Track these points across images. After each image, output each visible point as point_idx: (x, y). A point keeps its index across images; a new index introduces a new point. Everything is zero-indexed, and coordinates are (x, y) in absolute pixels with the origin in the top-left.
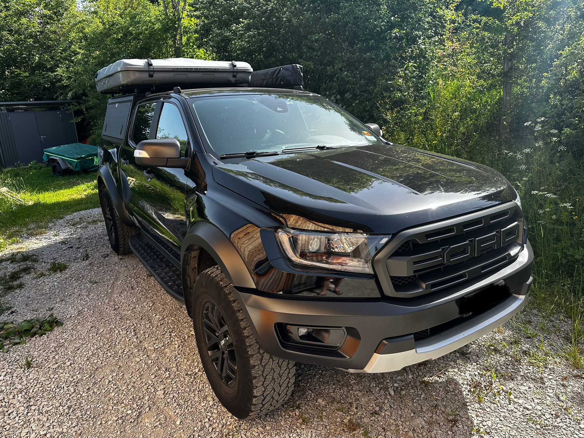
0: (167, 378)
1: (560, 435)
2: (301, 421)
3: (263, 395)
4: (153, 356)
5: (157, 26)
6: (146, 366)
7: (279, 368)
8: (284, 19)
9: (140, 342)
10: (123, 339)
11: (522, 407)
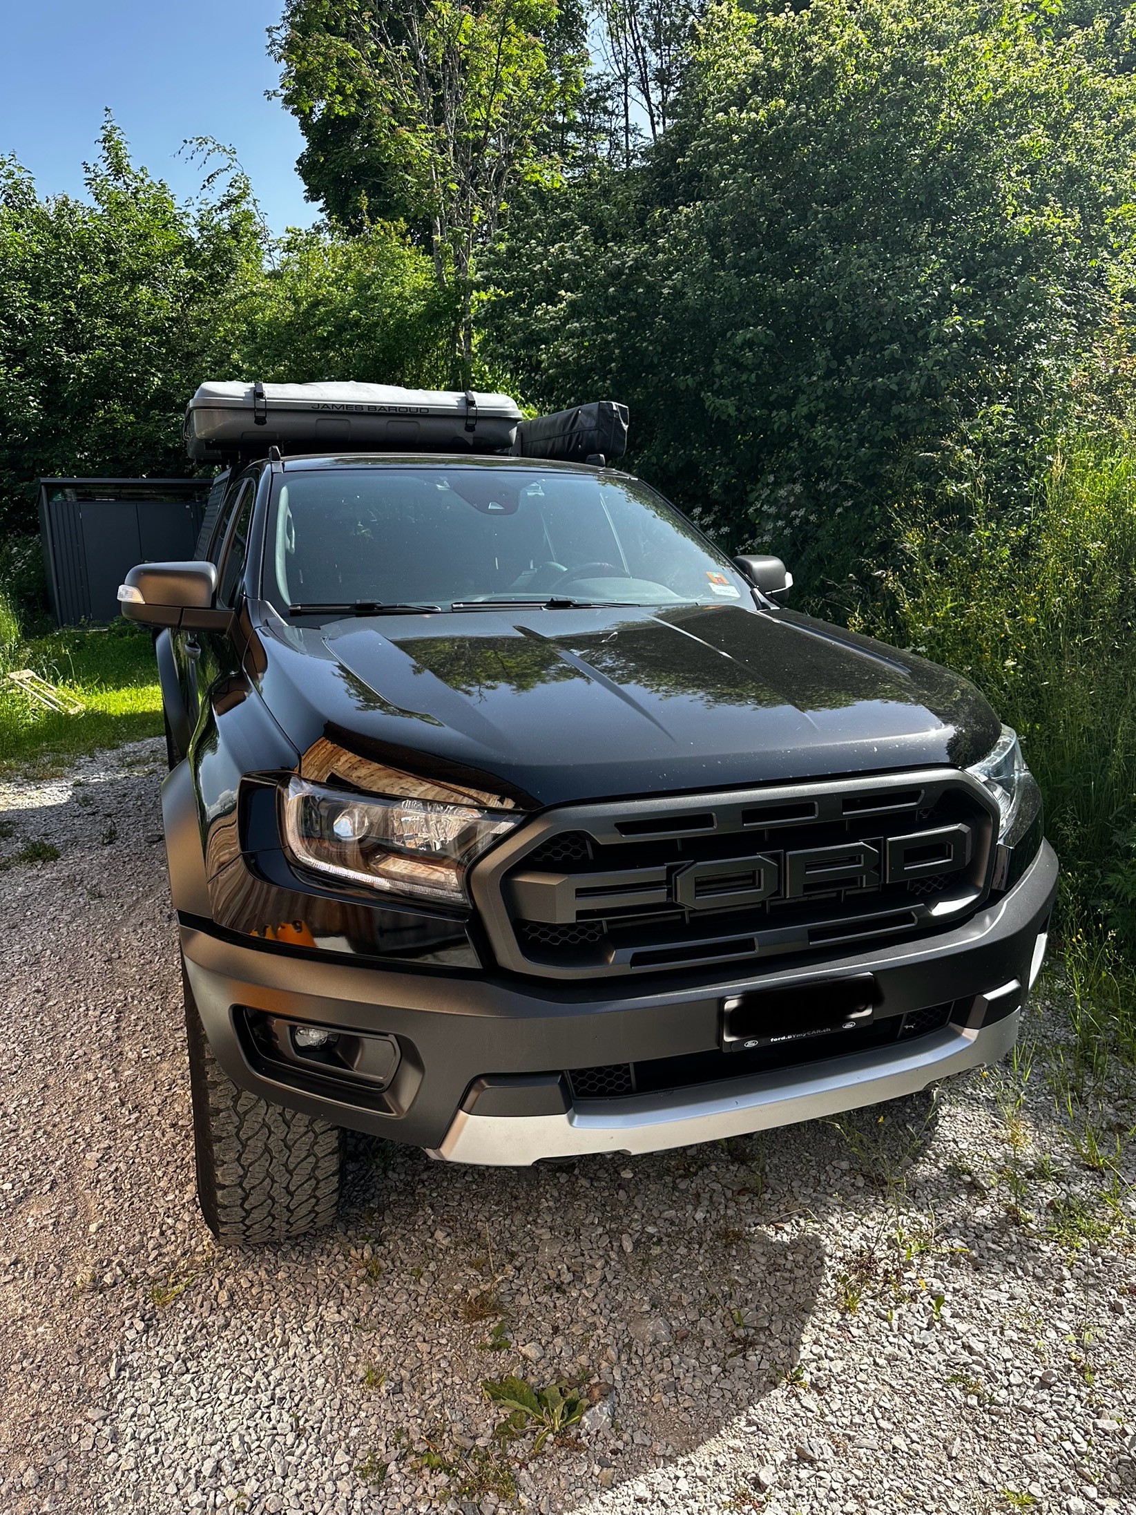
0: (129, 1126)
1: (1021, 1434)
2: (363, 1272)
3: (240, 1185)
4: (126, 1073)
5: (417, 307)
6: (99, 1094)
7: (284, 1127)
8: (666, 291)
9: (118, 1039)
10: (87, 1027)
11: (959, 1342)
